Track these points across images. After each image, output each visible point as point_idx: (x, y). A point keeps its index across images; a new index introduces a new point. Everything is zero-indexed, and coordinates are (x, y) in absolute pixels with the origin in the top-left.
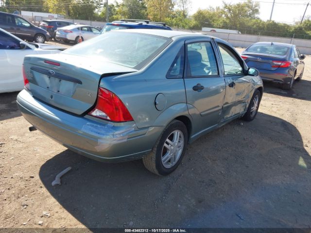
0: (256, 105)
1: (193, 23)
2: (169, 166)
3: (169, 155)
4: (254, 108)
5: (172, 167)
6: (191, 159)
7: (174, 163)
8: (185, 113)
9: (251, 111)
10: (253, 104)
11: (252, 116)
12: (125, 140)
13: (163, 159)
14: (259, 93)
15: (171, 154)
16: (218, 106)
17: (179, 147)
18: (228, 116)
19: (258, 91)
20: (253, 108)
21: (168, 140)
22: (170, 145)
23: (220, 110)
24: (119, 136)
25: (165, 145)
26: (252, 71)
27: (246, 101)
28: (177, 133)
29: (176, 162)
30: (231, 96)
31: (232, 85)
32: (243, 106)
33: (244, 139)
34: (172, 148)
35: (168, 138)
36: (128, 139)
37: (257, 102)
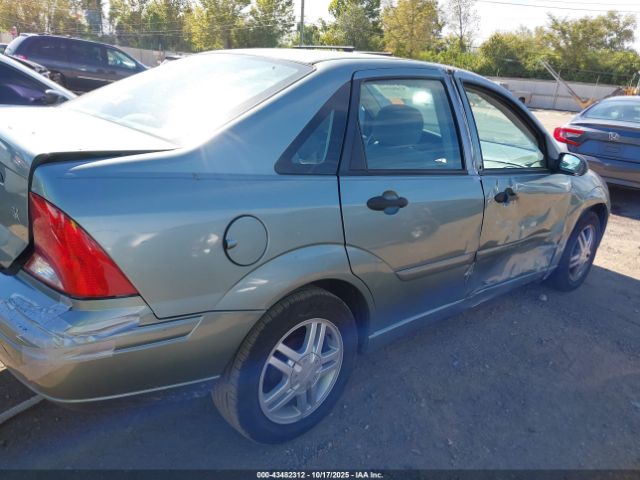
0: (585, 250)
1: (482, 60)
2: (291, 418)
3: (286, 390)
4: (581, 258)
5: (303, 421)
6: (373, 395)
7: (310, 409)
8: (340, 273)
9: (571, 266)
10: (578, 247)
11: (573, 278)
12: (110, 353)
13: (265, 400)
14: (595, 219)
15: (296, 387)
16: (460, 253)
17: (325, 365)
18: (499, 278)
19: (593, 214)
20: (576, 257)
21: (281, 347)
22: (290, 362)
23: (466, 263)
24: (81, 341)
25: (273, 360)
26: (571, 161)
27: (555, 240)
28: (317, 328)
29: (317, 406)
30: (504, 226)
31: (505, 197)
32: (546, 252)
33: (541, 342)
34: (298, 369)
35: (285, 342)
36: (117, 349)
37: (589, 242)
